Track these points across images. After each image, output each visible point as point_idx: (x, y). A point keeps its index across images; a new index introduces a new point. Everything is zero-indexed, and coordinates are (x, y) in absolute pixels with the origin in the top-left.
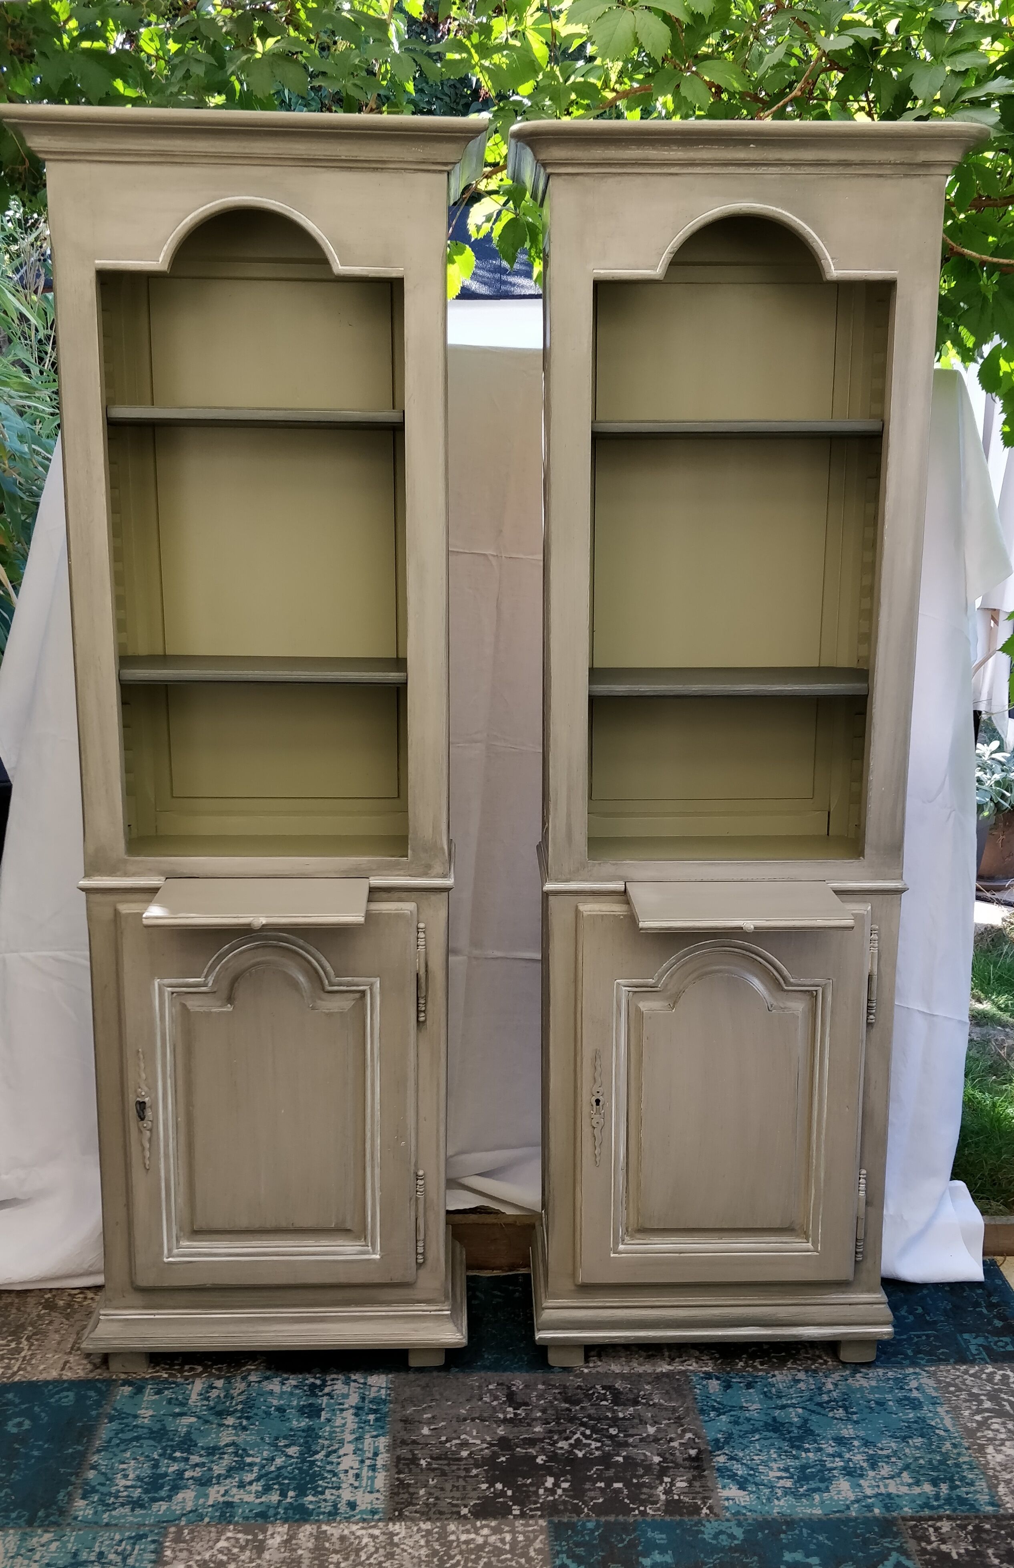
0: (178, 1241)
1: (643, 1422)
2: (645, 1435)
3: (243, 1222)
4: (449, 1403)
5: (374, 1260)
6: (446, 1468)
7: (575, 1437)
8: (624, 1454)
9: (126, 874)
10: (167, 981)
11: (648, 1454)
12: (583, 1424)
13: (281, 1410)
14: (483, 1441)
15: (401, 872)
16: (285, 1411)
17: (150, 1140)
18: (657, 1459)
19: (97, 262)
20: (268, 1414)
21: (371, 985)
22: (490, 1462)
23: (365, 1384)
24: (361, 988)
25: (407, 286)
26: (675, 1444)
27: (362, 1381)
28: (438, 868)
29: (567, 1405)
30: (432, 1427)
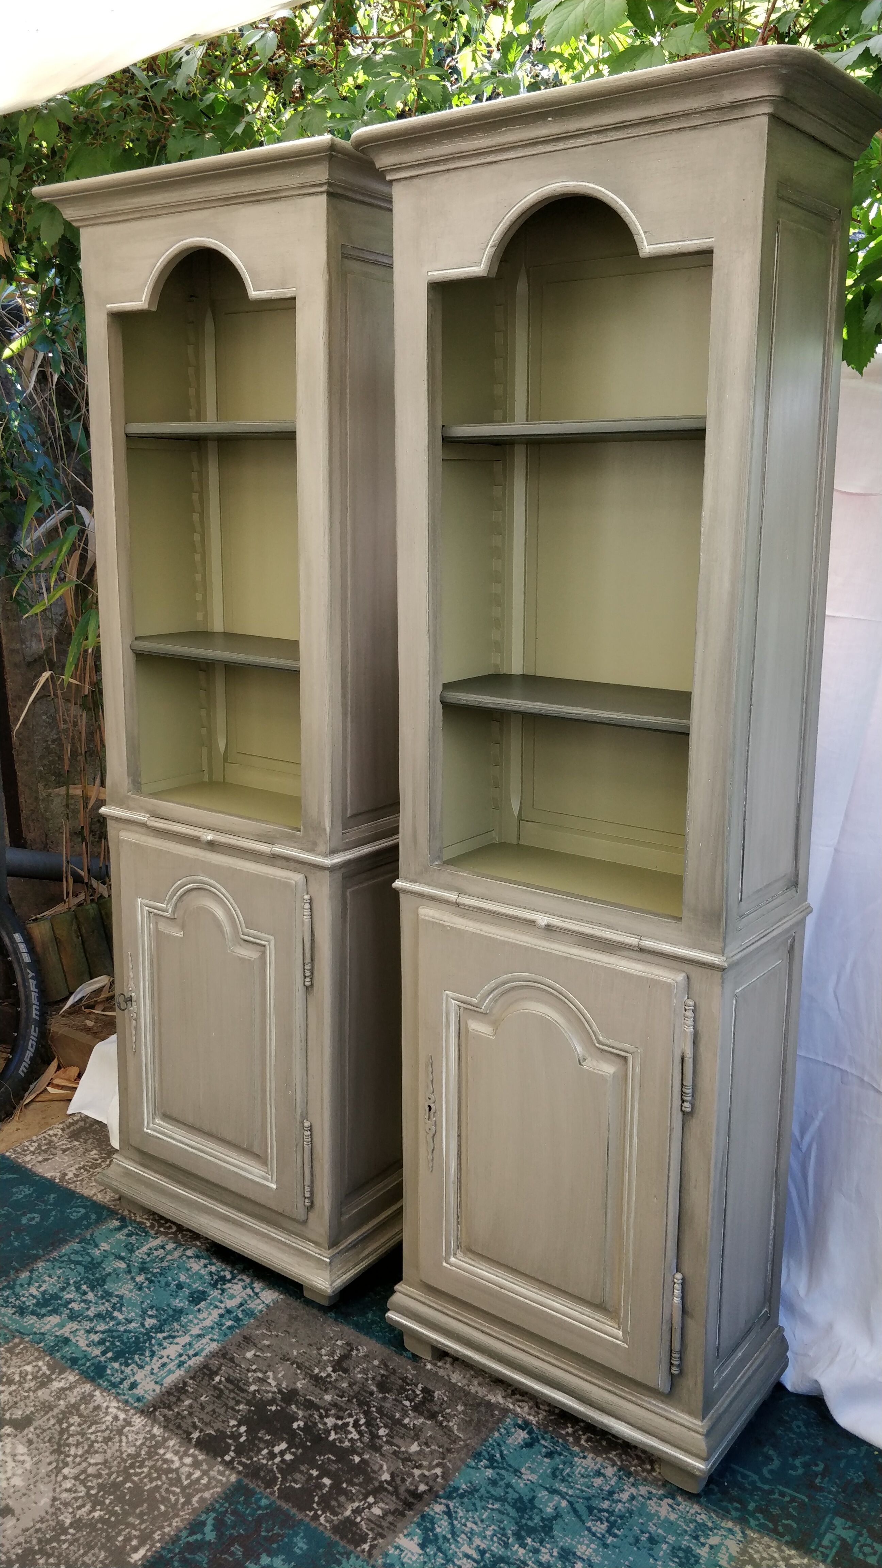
0: (153, 1119)
1: (416, 1437)
2: (403, 1449)
3: (190, 1120)
4: (294, 1340)
5: (271, 1188)
6: (226, 1392)
7: (348, 1420)
8: (366, 1457)
9: (129, 808)
10: (145, 901)
11: (385, 1468)
12: (367, 1414)
13: (180, 1286)
14: (279, 1385)
15: (296, 845)
16: (182, 1288)
17: (136, 1028)
18: (386, 1477)
19: (108, 306)
20: (168, 1284)
21: (269, 941)
22: (260, 1406)
23: (257, 1294)
24: (263, 942)
25: (298, 304)
26: (417, 1472)
27: (257, 1290)
28: (322, 848)
29: (375, 1389)
30: (258, 1354)
